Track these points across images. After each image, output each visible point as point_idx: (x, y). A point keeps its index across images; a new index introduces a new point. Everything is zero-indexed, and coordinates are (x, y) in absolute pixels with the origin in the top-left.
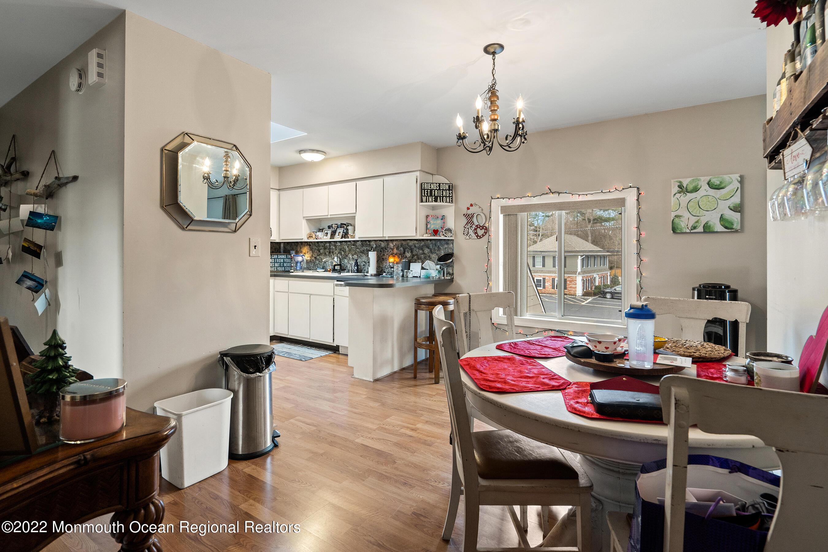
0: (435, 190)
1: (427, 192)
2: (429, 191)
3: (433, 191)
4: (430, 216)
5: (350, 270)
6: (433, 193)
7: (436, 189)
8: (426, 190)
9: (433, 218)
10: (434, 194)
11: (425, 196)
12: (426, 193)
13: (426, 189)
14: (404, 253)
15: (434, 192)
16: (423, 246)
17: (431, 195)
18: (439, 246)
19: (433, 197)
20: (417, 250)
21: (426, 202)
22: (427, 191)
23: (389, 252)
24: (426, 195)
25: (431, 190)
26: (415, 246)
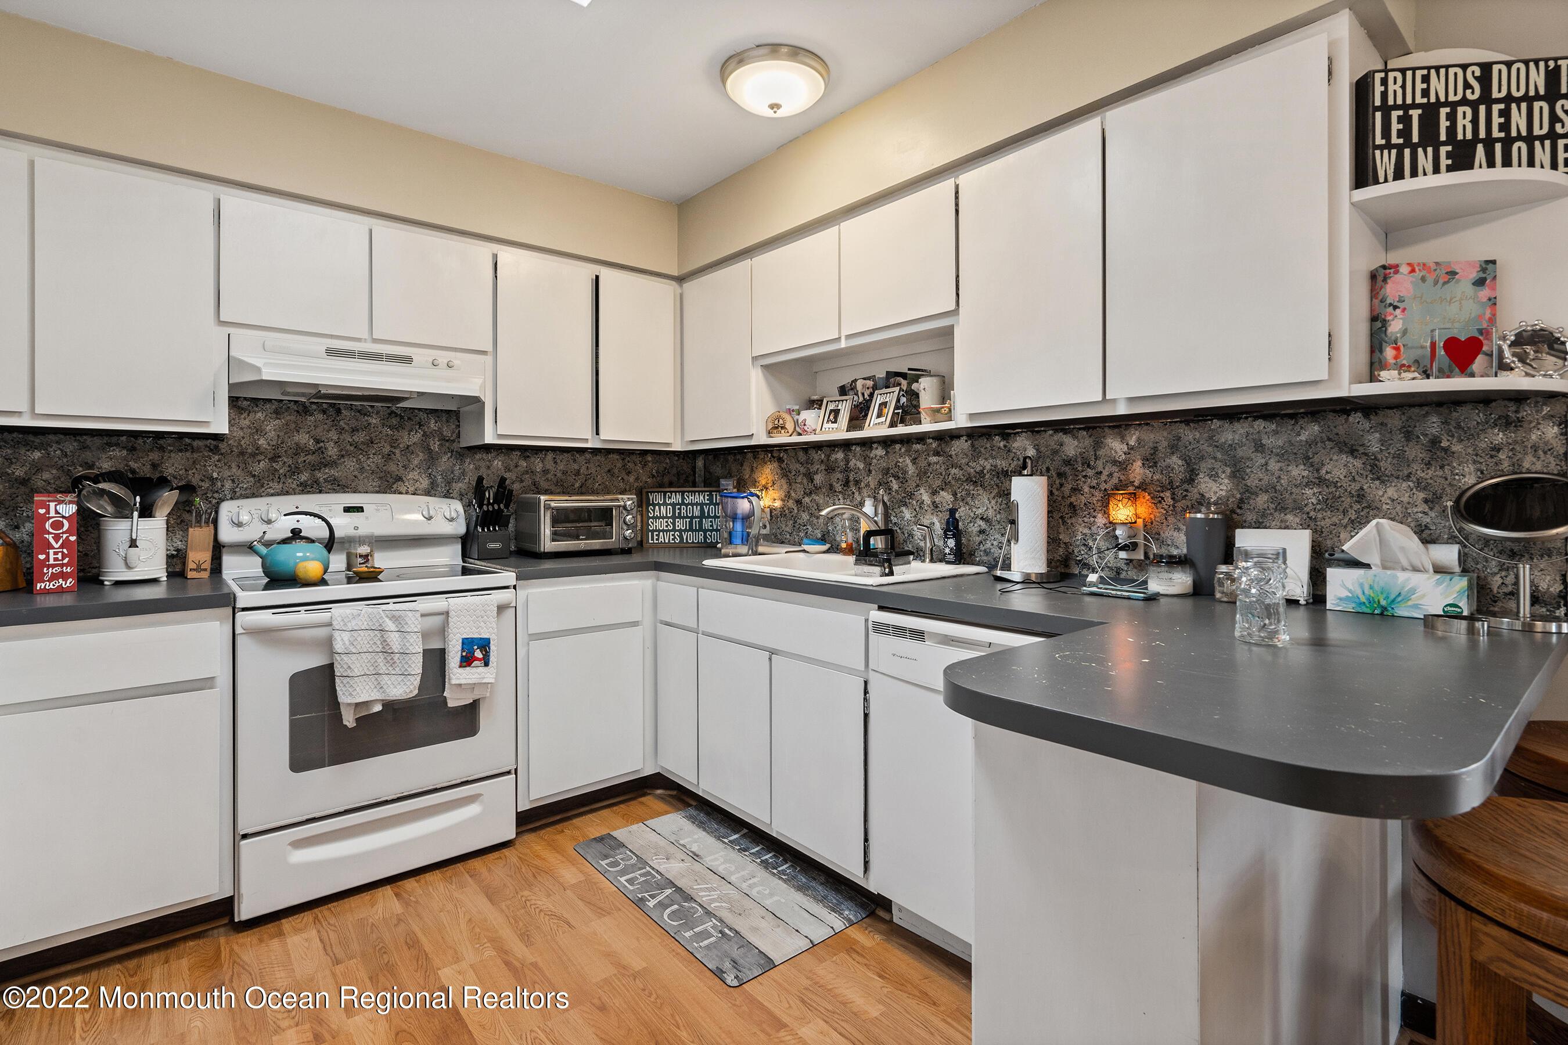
0: (1454, 105)
1: (1405, 120)
2: (1415, 113)
3: (1444, 111)
4: (1404, 269)
5: (928, 552)
6: (1444, 124)
7: (1464, 101)
8: (1395, 114)
9: (1423, 279)
10: (1452, 130)
11: (1389, 146)
12: (1396, 126)
13: (1396, 107)
14: (1191, 478)
15: (1452, 117)
16: (1310, 444)
17: (1430, 137)
18: (1435, 442)
19: (1444, 150)
20: (1274, 465)
21: (1399, 175)
22: (1400, 119)
23: (1104, 477)
24: (1395, 140)
25: (1430, 112)
26: (1259, 447)
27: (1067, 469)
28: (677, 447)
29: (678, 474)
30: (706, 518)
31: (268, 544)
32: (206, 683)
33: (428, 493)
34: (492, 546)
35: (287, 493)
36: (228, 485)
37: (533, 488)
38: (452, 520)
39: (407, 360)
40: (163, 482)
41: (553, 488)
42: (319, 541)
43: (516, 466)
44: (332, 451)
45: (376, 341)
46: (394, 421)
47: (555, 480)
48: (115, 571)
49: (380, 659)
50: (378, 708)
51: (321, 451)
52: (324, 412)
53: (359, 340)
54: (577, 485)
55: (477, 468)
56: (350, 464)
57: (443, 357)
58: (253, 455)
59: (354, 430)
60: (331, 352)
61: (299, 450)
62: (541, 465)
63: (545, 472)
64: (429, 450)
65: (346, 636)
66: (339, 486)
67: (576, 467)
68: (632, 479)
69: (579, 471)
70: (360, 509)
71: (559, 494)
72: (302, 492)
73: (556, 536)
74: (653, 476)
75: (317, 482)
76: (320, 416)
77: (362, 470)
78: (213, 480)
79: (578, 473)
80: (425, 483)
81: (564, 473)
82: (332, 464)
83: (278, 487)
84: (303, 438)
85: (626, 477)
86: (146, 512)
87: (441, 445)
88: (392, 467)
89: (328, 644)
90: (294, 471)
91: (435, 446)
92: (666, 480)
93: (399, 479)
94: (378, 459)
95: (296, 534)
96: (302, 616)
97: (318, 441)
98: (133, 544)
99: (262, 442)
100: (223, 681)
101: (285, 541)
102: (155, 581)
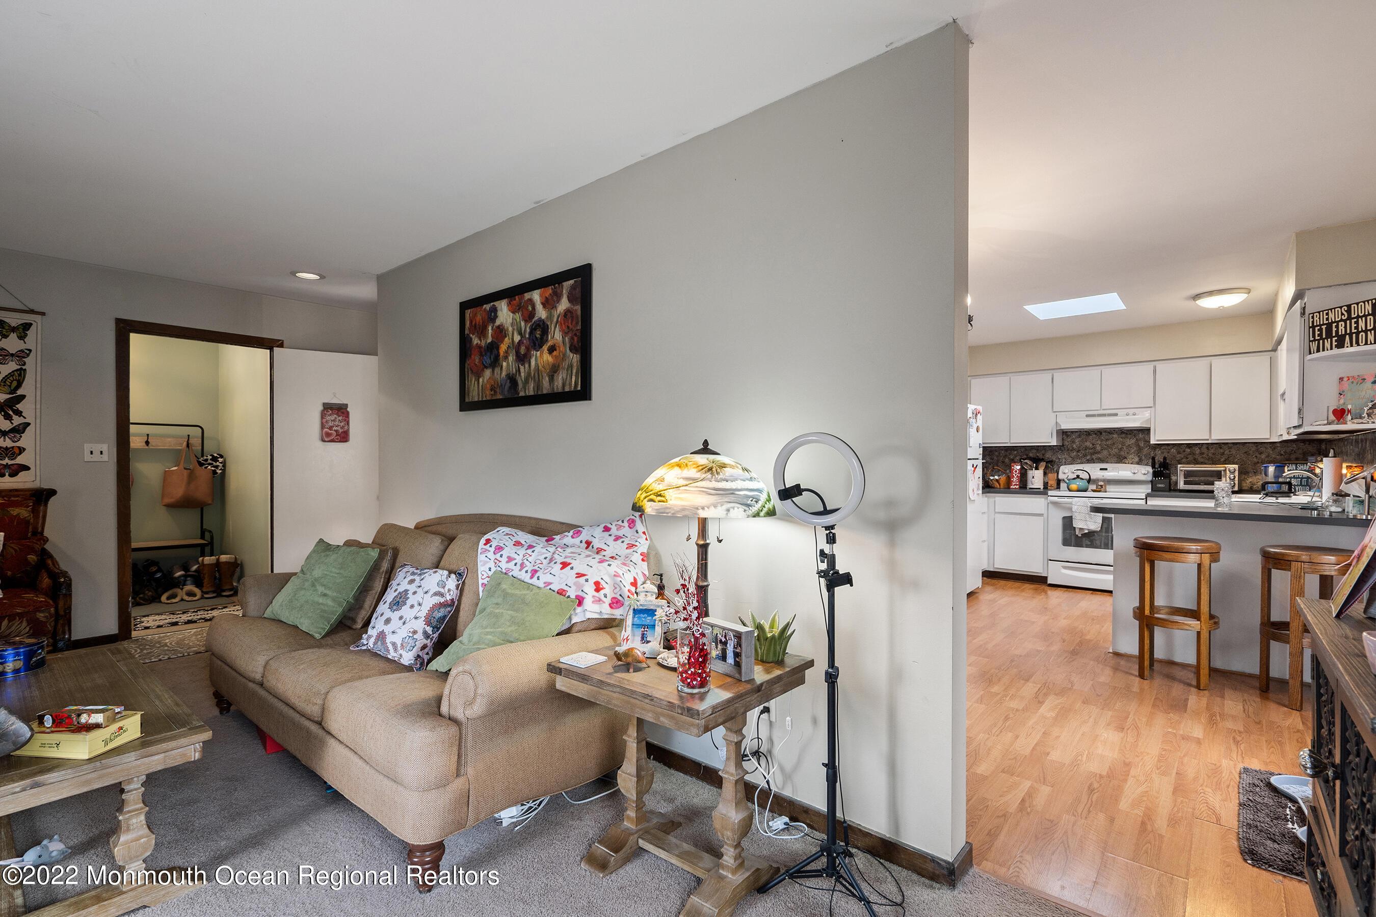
0: (1337, 323)
1: (1321, 330)
2: (1324, 327)
4: (1346, 379)
8: (1317, 328)
12: (1317, 333)
19: (1335, 339)
21: (1318, 351)
24: (1317, 338)
28: (1275, 440)
31: (1069, 480)
32: (1041, 515)
33: (1138, 463)
34: (1160, 486)
35: (1082, 463)
36: (1064, 460)
37: (1193, 461)
38: (1145, 474)
39: (1116, 415)
40: (1042, 460)
41: (1206, 461)
42: (1086, 479)
43: (1184, 451)
44: (1098, 448)
45: (1103, 410)
46: (1123, 435)
47: (1207, 457)
48: (1030, 486)
49: (1087, 516)
50: (1086, 531)
51: (1094, 448)
52: (1096, 434)
53: (1098, 410)
54: (1222, 460)
55: (1162, 453)
56: (1105, 453)
57: (1131, 411)
58: (1072, 450)
59: (1107, 440)
60: (1087, 416)
61: (1086, 448)
62: (1199, 450)
63: (1202, 454)
64: (1138, 445)
65: (1075, 507)
66: (1101, 461)
67: (1222, 451)
68: (1263, 456)
69: (1224, 453)
70: (1106, 469)
71: (1210, 464)
72: (1088, 463)
73: (1186, 483)
74: (1281, 455)
75: (1093, 459)
76: (1094, 436)
77: (1110, 455)
78: (1059, 459)
79: (1223, 454)
80: (1137, 459)
81: (1213, 454)
82: (1098, 453)
83: (1079, 461)
84: (1088, 444)
85: (1258, 456)
86: (1037, 468)
87: (1145, 444)
88: (1122, 453)
89: (1070, 509)
90: (1085, 455)
91: (1142, 444)
92: (1293, 456)
93: (1126, 458)
94: (1116, 450)
95: (1078, 477)
96: (1066, 500)
97: (1093, 445)
98: (1033, 477)
99: (1074, 446)
100: (1045, 516)
101: (1074, 479)
102: (1039, 489)
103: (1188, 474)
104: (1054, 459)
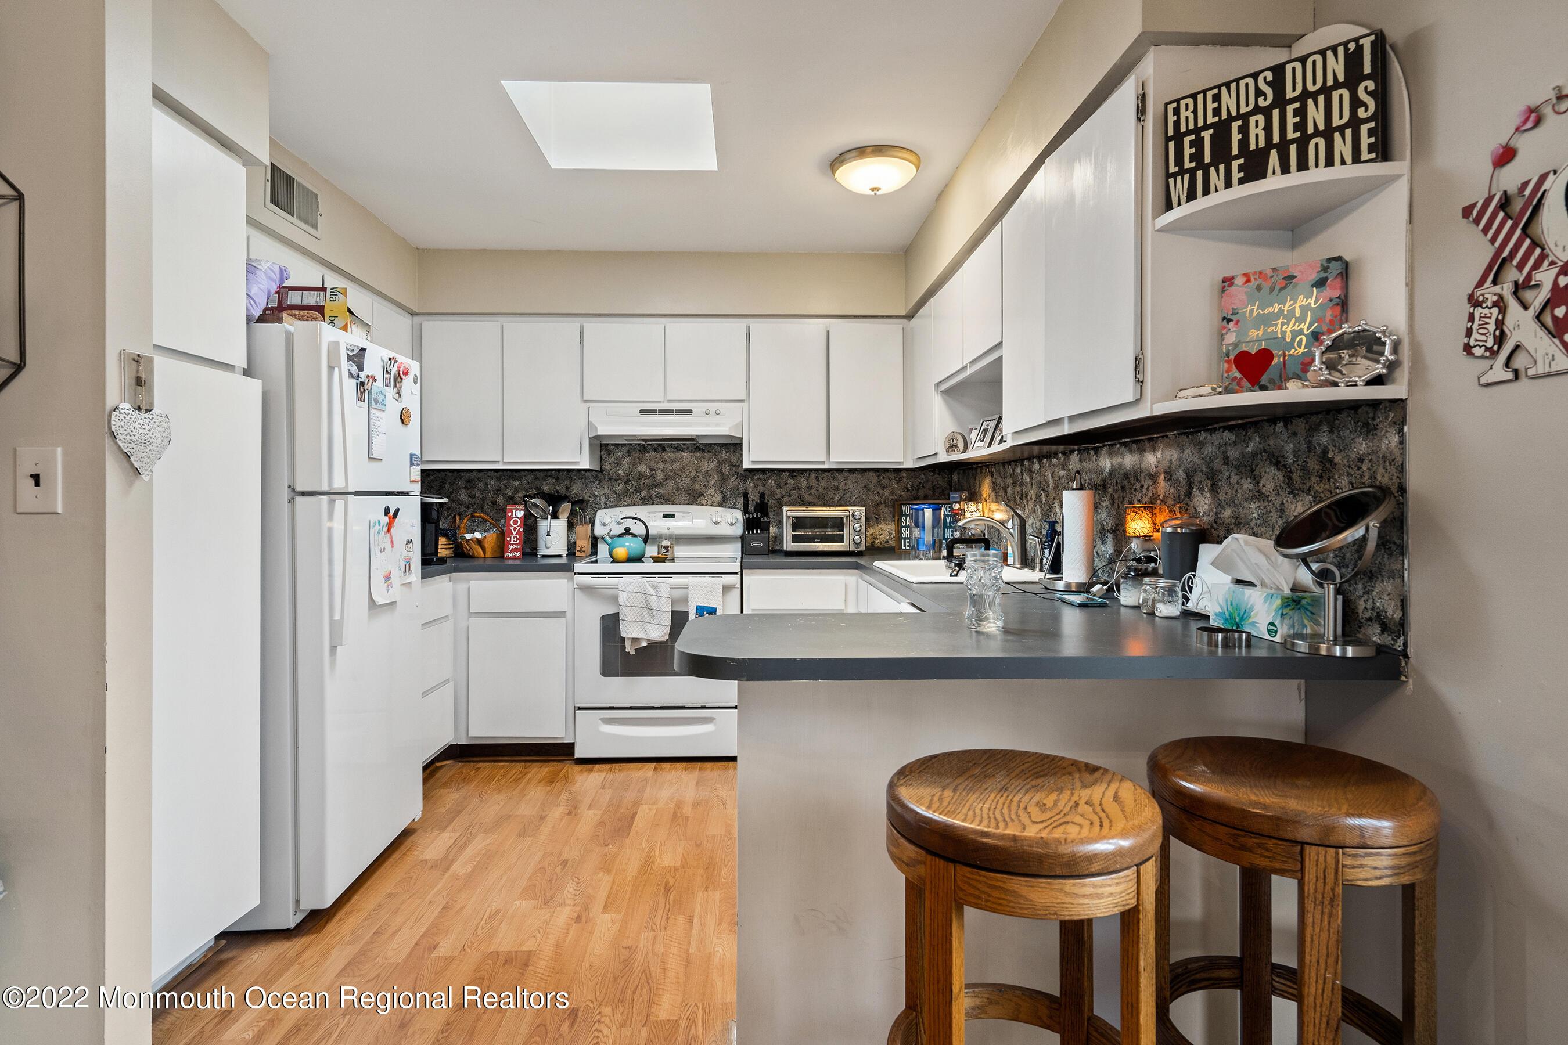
0: (1245, 117)
1: (1198, 144)
2: (1207, 135)
3: (1235, 125)
4: (1239, 281)
6: (1236, 137)
7: (1257, 110)
8: (1187, 140)
9: (1259, 288)
10: (1244, 143)
11: (1182, 172)
12: (1188, 151)
13: (1188, 133)
14: (1189, 494)
15: (1244, 130)
16: (1254, 455)
17: (1221, 154)
18: (1325, 452)
19: (1235, 164)
20: (1234, 479)
21: (1191, 196)
22: (1192, 144)
24: (1188, 165)
25: (1222, 130)
26: (1226, 460)
27: (1125, 482)
28: (909, 464)
29: (934, 488)
30: (948, 528)
31: (612, 537)
32: (561, 615)
33: (721, 505)
34: (755, 544)
35: (634, 505)
36: (603, 499)
37: (799, 501)
38: (732, 524)
39: (689, 412)
40: (565, 498)
41: (816, 501)
42: (640, 536)
43: (786, 484)
44: (660, 476)
45: (670, 401)
46: (698, 454)
47: (817, 494)
48: (542, 551)
49: (645, 612)
50: (644, 644)
51: (653, 476)
52: (655, 450)
53: (659, 402)
54: (836, 498)
55: (756, 486)
56: (671, 484)
57: (713, 407)
58: (616, 480)
59: (673, 461)
60: (643, 412)
61: (641, 476)
62: (805, 482)
63: (809, 488)
64: (720, 473)
65: (625, 595)
66: (665, 500)
67: (835, 483)
68: (887, 493)
69: (838, 487)
70: (673, 516)
71: (821, 506)
72: (643, 504)
73: (796, 539)
74: (908, 490)
75: (651, 497)
76: (653, 453)
77: (678, 489)
78: (595, 496)
79: (837, 488)
80: (718, 497)
81: (825, 488)
82: (659, 485)
83: (628, 500)
84: (643, 468)
85: (881, 491)
86: (555, 516)
87: (730, 469)
88: (697, 486)
89: (615, 599)
90: (638, 490)
91: (726, 470)
92: (921, 493)
93: (702, 495)
94: (688, 481)
95: (627, 531)
96: (607, 581)
97: (651, 470)
98: (548, 535)
99: (621, 472)
100: (569, 615)
101: (621, 535)
102: (560, 556)
103: (798, 523)
104: (586, 497)
